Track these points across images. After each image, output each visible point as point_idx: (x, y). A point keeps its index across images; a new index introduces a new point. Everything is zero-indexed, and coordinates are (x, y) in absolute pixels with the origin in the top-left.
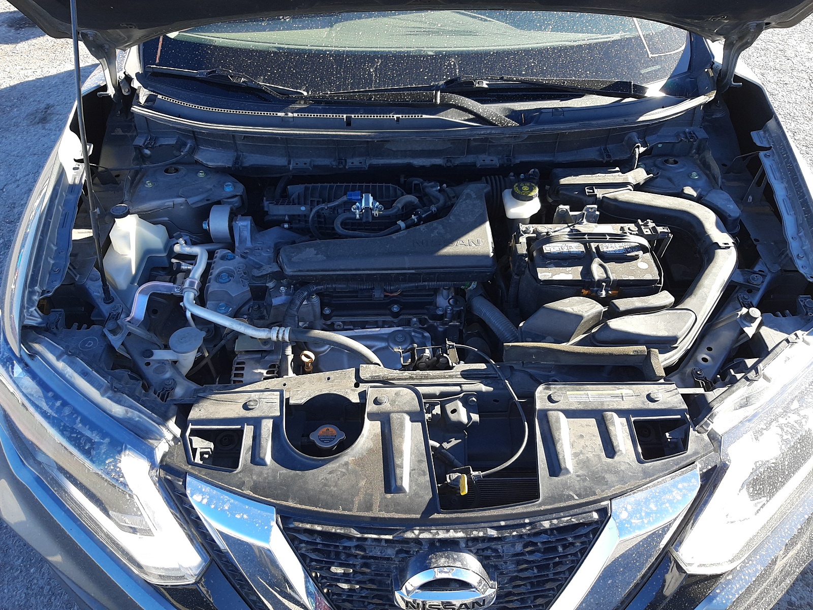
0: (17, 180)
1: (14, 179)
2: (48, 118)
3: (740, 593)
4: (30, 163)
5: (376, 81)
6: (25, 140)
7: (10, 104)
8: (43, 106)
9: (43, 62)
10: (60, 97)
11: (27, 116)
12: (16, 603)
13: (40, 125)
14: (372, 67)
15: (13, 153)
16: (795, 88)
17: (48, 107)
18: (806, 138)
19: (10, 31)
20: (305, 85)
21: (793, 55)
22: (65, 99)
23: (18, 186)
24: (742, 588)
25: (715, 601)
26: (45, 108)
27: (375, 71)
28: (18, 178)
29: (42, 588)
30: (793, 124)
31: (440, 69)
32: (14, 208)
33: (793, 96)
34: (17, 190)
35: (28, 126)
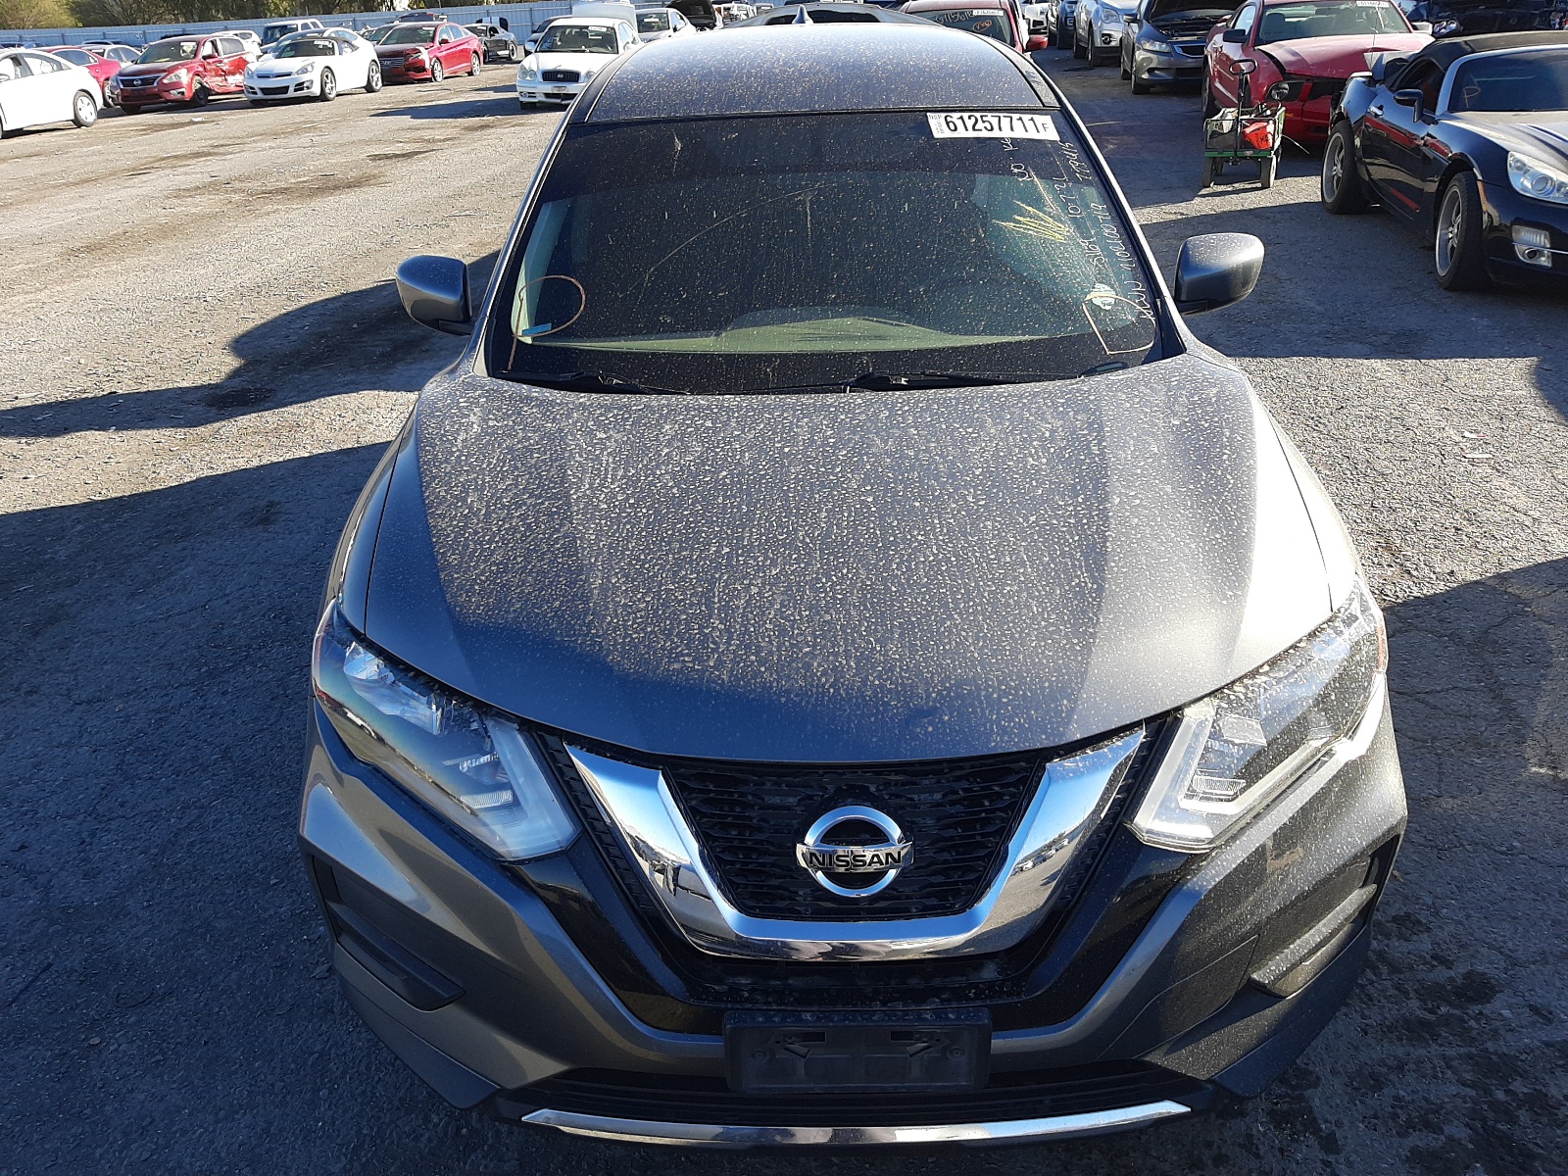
0: (225, 595)
1: (221, 594)
2: (272, 518)
3: (1217, 880)
4: (245, 574)
5: (773, 381)
6: (238, 546)
7: (212, 502)
8: (263, 503)
9: (262, 449)
10: (290, 493)
11: (239, 515)
12: (235, 1102)
13: (260, 527)
14: (768, 366)
15: (220, 562)
16: (1418, 465)
17: (271, 504)
18: (1435, 528)
19: (210, 412)
20: (689, 386)
21: (1416, 424)
22: (297, 494)
23: (228, 603)
24: (1218, 876)
25: (1185, 888)
26: (267, 506)
27: (773, 371)
28: (228, 592)
29: (272, 1085)
30: (1414, 511)
31: (850, 367)
32: (222, 629)
33: (1415, 475)
34: (227, 607)
35: (242, 528)
